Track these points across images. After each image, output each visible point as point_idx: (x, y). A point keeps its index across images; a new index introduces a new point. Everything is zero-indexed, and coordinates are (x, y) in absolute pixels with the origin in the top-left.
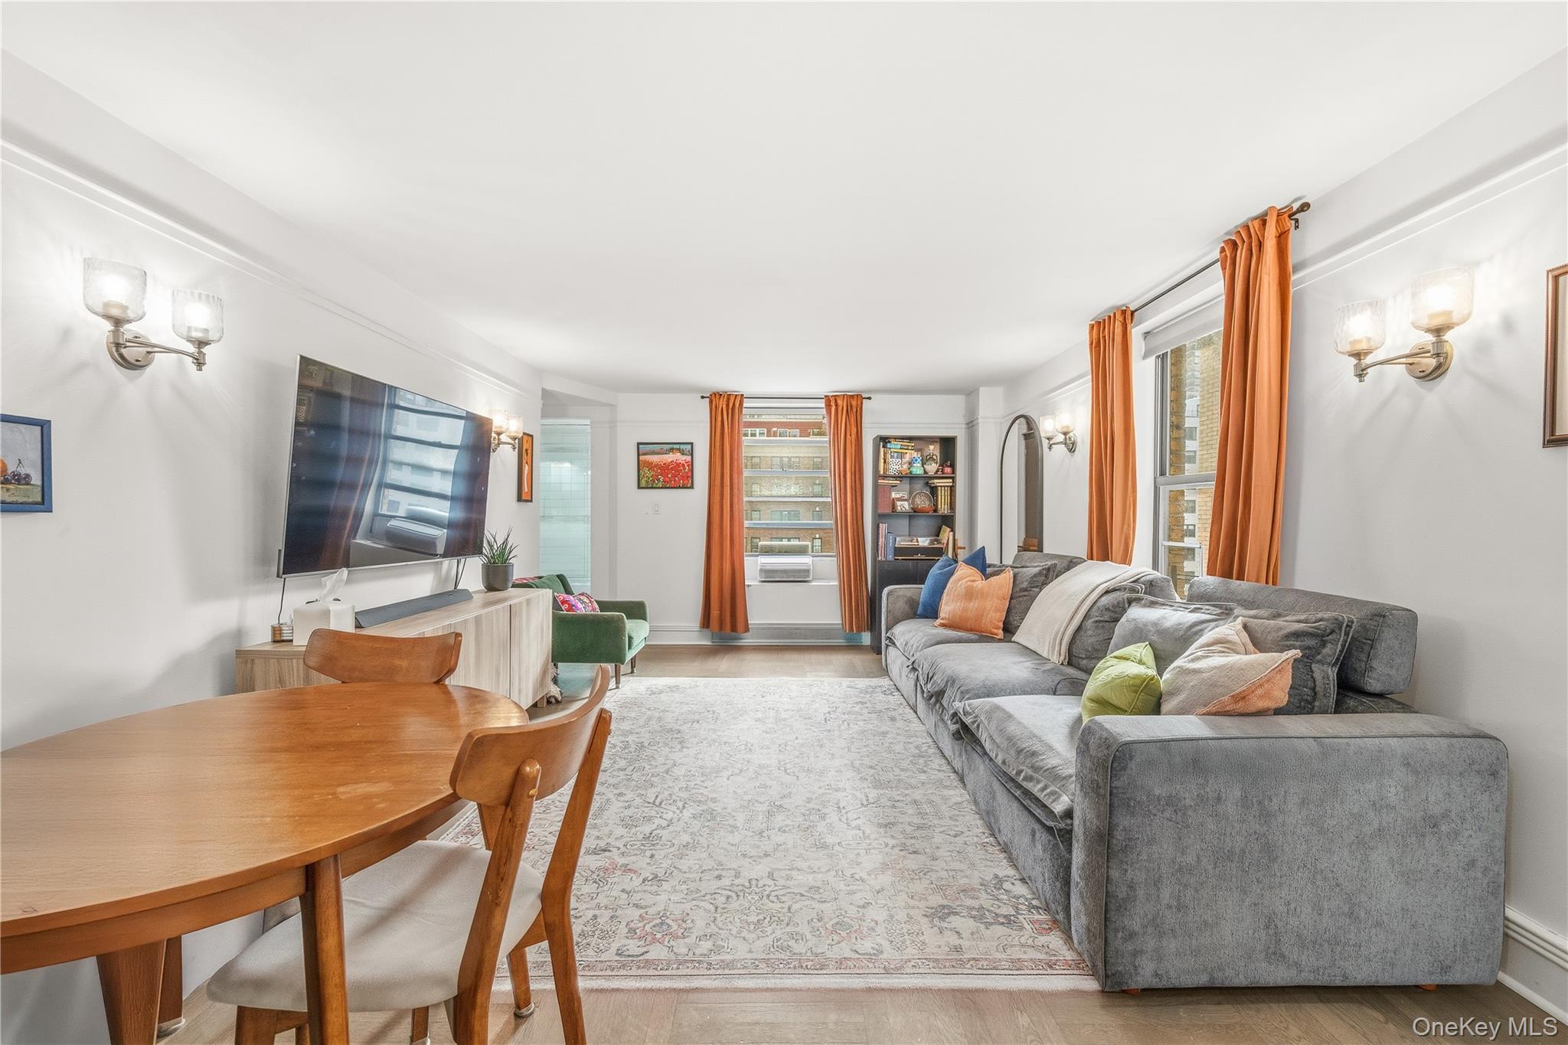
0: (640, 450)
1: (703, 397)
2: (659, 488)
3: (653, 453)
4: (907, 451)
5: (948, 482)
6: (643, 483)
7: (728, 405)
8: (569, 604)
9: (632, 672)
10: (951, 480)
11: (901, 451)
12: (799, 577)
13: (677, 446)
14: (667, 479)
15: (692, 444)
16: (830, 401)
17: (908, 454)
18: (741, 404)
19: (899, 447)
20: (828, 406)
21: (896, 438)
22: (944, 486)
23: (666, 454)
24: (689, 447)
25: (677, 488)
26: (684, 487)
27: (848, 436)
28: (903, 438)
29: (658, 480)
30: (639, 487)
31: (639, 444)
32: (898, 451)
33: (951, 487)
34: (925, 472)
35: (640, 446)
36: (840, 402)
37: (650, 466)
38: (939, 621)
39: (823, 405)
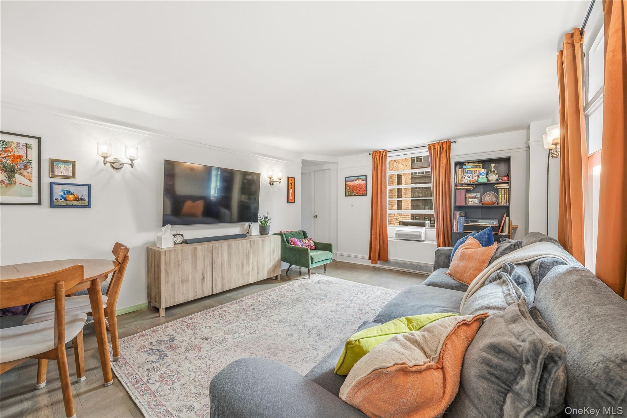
0: (346, 180)
1: (370, 154)
2: (353, 196)
3: (351, 181)
4: (476, 169)
5: (506, 186)
6: (347, 194)
7: (380, 156)
8: (294, 242)
9: (325, 273)
10: (508, 185)
11: (472, 169)
12: (416, 239)
13: (359, 177)
14: (356, 192)
15: (366, 176)
16: (431, 147)
17: (477, 171)
18: (386, 155)
19: (471, 167)
20: (430, 149)
21: (469, 162)
22: (504, 189)
23: (356, 181)
24: (365, 177)
25: (359, 196)
26: (363, 195)
27: (441, 164)
28: (473, 162)
29: (353, 192)
30: (346, 196)
31: (345, 178)
32: (470, 169)
33: (508, 188)
34: (488, 180)
35: (346, 178)
36: (436, 147)
37: (350, 186)
38: (448, 271)
39: (427, 150)
